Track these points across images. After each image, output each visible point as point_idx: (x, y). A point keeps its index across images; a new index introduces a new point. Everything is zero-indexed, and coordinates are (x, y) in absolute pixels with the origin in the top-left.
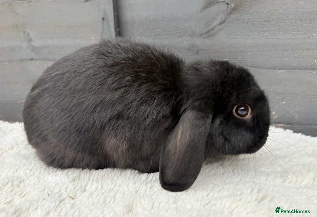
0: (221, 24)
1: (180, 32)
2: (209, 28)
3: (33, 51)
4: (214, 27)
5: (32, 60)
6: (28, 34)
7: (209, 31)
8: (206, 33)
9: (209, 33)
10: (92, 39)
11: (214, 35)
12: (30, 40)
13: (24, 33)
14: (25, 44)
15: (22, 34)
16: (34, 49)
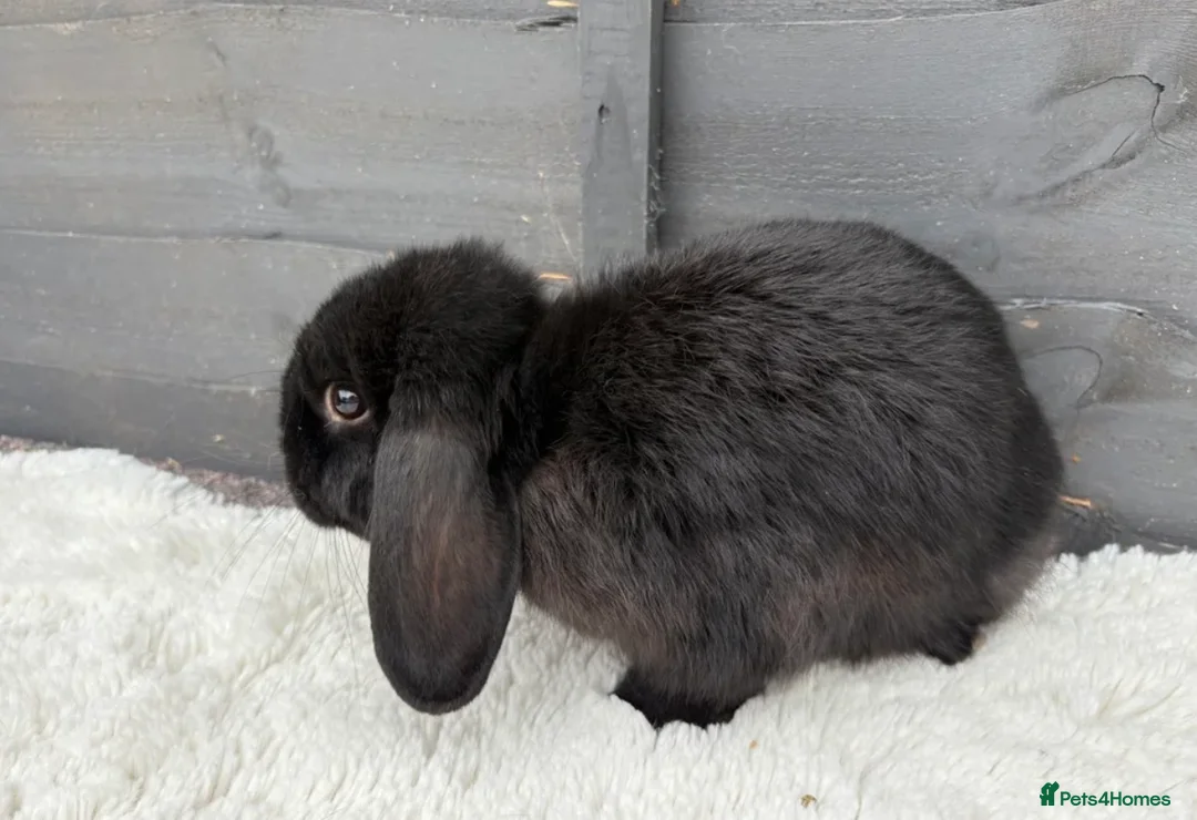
0: (1116, 162)
1: (925, 183)
2: (1063, 176)
3: (285, 203)
4: (1087, 173)
5: (275, 236)
6: (268, 139)
7: (1057, 187)
8: (1042, 195)
9: (1057, 197)
10: (537, 178)
11: (1074, 204)
12: (272, 162)
13: (251, 131)
14: (252, 174)
15: (240, 136)
16: (287, 197)
